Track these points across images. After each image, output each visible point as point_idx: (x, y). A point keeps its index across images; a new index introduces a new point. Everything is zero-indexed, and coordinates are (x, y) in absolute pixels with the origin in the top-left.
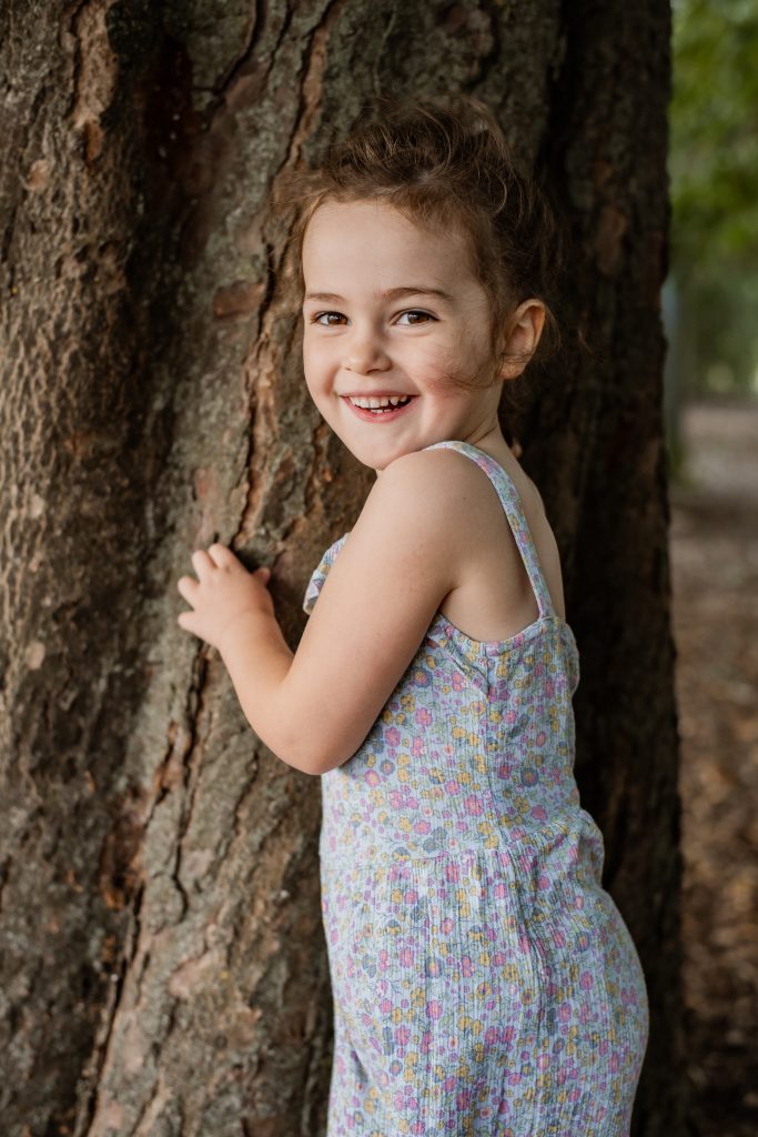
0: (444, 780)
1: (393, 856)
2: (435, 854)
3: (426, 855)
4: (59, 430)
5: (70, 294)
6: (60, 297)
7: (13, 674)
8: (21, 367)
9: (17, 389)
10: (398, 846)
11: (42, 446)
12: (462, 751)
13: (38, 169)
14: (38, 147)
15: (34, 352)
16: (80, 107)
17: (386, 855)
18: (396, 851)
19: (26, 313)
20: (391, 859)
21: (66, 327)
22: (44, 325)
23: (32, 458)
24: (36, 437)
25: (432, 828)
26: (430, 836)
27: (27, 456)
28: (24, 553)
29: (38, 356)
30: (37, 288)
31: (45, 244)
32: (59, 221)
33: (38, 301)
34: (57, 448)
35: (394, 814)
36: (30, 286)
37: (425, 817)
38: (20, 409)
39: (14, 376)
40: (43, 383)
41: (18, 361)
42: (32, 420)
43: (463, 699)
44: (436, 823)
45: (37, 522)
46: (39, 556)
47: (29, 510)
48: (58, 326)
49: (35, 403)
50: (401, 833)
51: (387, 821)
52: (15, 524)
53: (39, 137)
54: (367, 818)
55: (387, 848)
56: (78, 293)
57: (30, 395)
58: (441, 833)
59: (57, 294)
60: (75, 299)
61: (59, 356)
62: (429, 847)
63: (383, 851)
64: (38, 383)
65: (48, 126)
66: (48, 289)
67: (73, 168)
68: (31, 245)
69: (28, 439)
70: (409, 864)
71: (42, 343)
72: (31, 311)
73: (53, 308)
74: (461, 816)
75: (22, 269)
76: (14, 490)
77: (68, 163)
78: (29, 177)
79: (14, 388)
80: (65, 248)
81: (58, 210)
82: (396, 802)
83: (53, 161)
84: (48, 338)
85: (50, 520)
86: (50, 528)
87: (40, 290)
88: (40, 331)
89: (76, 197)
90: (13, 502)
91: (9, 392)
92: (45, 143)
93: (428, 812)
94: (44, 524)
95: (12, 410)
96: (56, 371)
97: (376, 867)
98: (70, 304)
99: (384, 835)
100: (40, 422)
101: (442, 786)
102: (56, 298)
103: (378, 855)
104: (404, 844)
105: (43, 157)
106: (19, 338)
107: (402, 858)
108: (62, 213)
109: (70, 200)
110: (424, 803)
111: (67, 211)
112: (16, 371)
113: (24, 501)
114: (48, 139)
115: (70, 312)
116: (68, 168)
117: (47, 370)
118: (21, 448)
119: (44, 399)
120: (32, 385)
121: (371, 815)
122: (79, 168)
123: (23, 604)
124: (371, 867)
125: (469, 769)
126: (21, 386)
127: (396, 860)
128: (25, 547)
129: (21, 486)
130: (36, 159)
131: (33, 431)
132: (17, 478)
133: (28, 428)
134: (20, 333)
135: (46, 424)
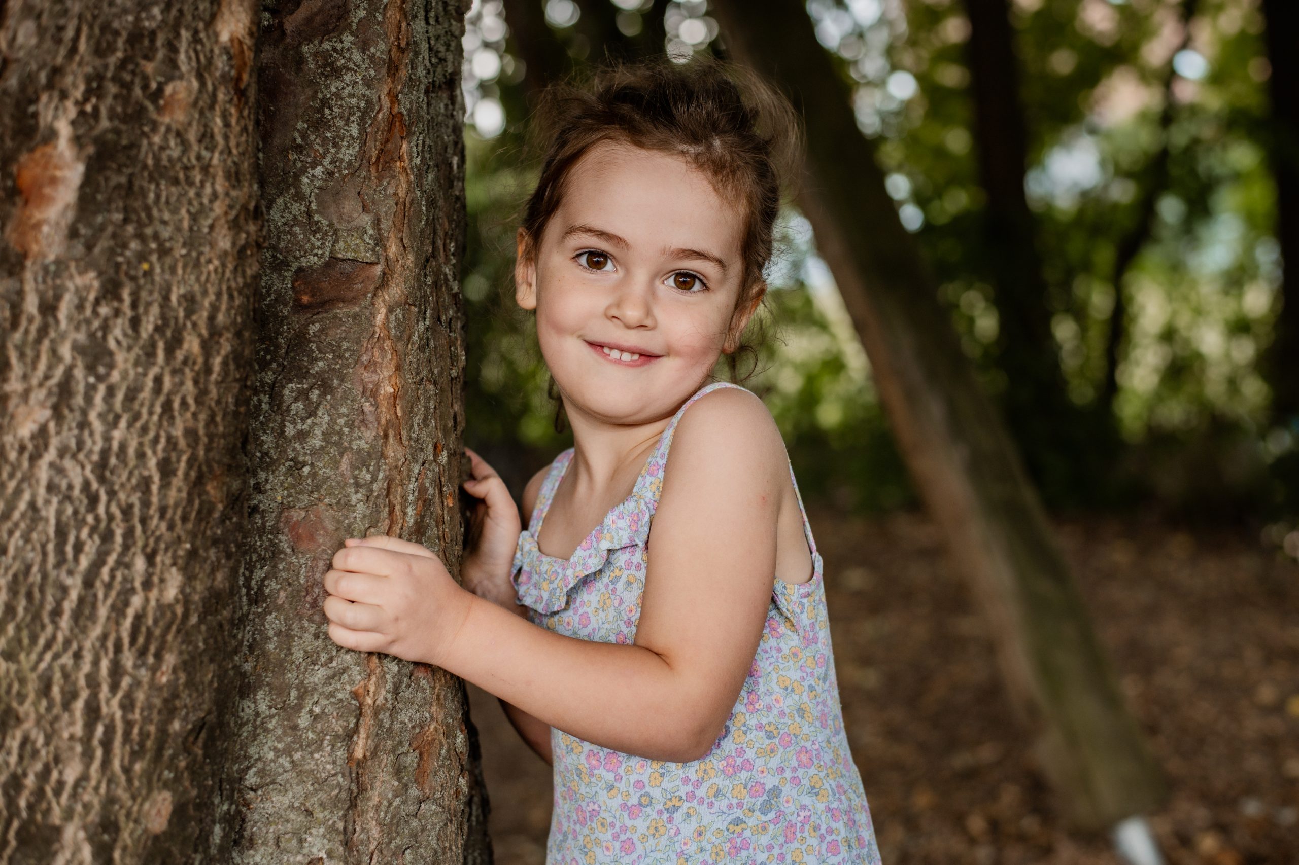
0: (779, 734)
1: (728, 829)
2: (772, 815)
3: (764, 818)
4: (204, 468)
5: (223, 273)
6: (213, 276)
7: (125, 849)
8: (158, 380)
9: (151, 413)
10: (732, 817)
11: (184, 495)
12: (789, 701)
13: (174, 92)
14: (172, 63)
15: (180, 355)
16: (223, 14)
17: (720, 831)
18: (731, 823)
19: (166, 298)
20: (726, 833)
21: (221, 318)
22: (194, 318)
23: (169, 515)
24: (178, 481)
25: (767, 788)
26: (765, 797)
27: (163, 511)
28: (151, 660)
29: (185, 362)
30: (180, 265)
31: (190, 203)
32: (206, 169)
33: (184, 281)
34: (200, 496)
35: (727, 782)
36: (168, 261)
37: (760, 778)
38: (156, 440)
39: (146, 394)
40: (191, 401)
41: (154, 371)
42: (174, 456)
43: (782, 645)
44: (771, 782)
45: (170, 606)
46: (170, 659)
47: (161, 591)
48: (212, 318)
49: (178, 432)
50: (734, 801)
51: (718, 793)
52: (139, 618)
53: (173, 48)
54: (691, 796)
55: (721, 823)
56: (231, 272)
57: (172, 418)
58: (776, 792)
59: (209, 273)
60: (229, 280)
61: (211, 360)
62: (766, 808)
63: (715, 827)
64: (184, 403)
65: (185, 34)
66: (197, 264)
67: (221, 96)
68: (168, 202)
69: (165, 485)
70: (747, 833)
71: (192, 344)
72: (174, 298)
73: (205, 293)
74: (794, 770)
75: (156, 236)
76: (140, 564)
77: (215, 89)
78: (162, 102)
79: (144, 411)
80: (218, 208)
81: (206, 154)
82: (729, 769)
83: (195, 84)
84: (200, 335)
85: (186, 601)
86: (186, 615)
87: (185, 267)
88: (189, 325)
89: (226, 138)
90: (137, 584)
91: (136, 417)
92: (182, 57)
93: (762, 772)
94: (179, 610)
95: (141, 444)
96: (207, 381)
97: (709, 847)
98: (224, 287)
99: (715, 809)
100: (184, 458)
101: (776, 740)
102: (207, 280)
103: (709, 835)
104: (739, 813)
105: (181, 77)
106: (157, 337)
107: (738, 829)
108: (211, 159)
109: (220, 139)
110: (759, 763)
111: (216, 155)
112: (149, 383)
113: (156, 579)
114: (187, 52)
115: (225, 297)
116: (214, 96)
117: (196, 382)
118: (155, 499)
119: (191, 424)
120: (176, 405)
121: (697, 792)
122: (227, 98)
123: (144, 735)
124: (702, 850)
125: (798, 719)
126: (158, 409)
127: (733, 833)
128: (152, 649)
129: (150, 559)
130: (170, 79)
131: (174, 473)
132: (145, 546)
133: (166, 469)
134: (157, 329)
135: (190, 463)
